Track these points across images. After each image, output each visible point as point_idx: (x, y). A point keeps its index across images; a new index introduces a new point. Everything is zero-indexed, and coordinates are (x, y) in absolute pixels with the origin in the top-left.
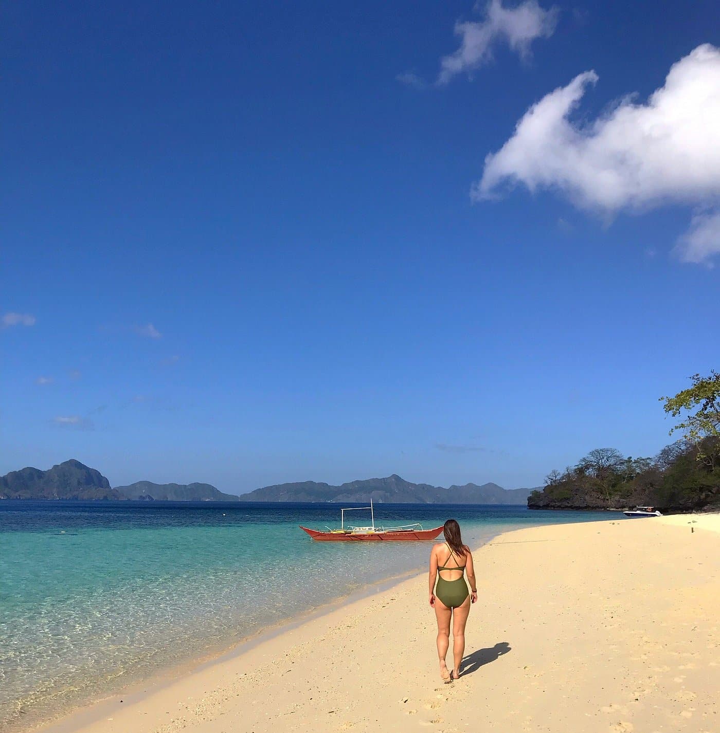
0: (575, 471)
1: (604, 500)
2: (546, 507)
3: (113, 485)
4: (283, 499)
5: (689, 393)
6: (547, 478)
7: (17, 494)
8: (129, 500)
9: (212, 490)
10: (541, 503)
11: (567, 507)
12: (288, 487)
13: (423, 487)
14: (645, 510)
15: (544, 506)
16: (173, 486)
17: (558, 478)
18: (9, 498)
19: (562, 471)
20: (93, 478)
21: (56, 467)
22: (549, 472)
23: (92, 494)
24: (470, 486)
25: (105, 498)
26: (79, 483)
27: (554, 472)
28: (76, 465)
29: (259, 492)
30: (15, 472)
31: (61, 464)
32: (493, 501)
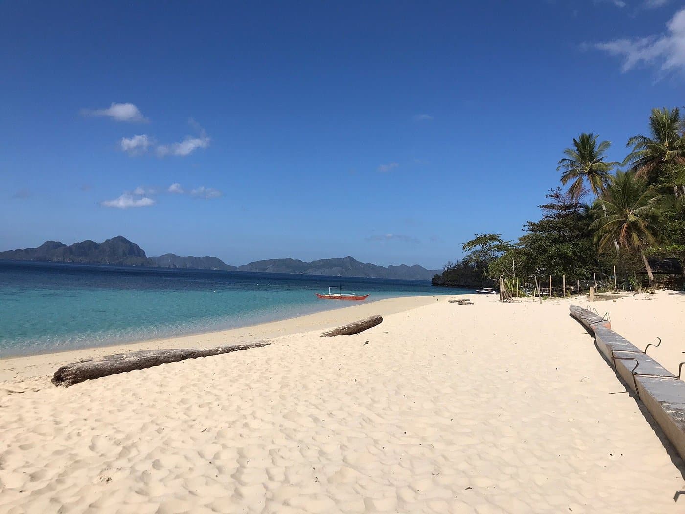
0: (463, 263)
1: (479, 282)
2: (443, 285)
3: (148, 256)
4: (270, 270)
5: (472, 242)
6: (444, 267)
7: (79, 259)
8: (159, 267)
9: (220, 262)
10: (440, 283)
11: (455, 285)
12: (274, 262)
13: (370, 265)
14: (487, 290)
15: (441, 284)
16: (190, 258)
17: (452, 266)
18: (73, 261)
19: (454, 263)
20: (134, 250)
21: (107, 241)
22: (446, 263)
23: (132, 262)
24: (403, 266)
25: (142, 265)
26: (124, 253)
27: (449, 263)
28: (121, 239)
29: (252, 264)
30: (78, 243)
31: (112, 239)
32: (418, 278)
